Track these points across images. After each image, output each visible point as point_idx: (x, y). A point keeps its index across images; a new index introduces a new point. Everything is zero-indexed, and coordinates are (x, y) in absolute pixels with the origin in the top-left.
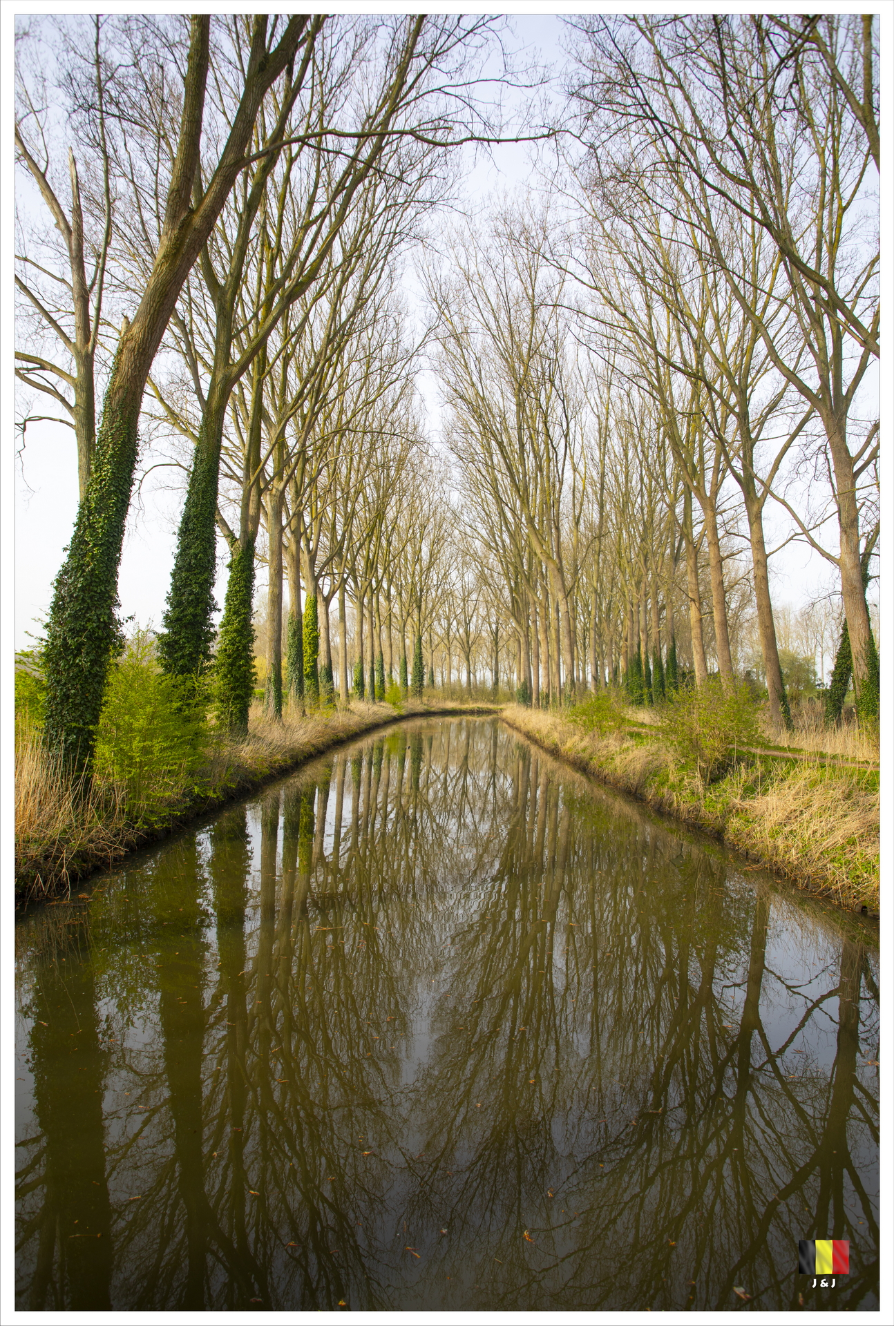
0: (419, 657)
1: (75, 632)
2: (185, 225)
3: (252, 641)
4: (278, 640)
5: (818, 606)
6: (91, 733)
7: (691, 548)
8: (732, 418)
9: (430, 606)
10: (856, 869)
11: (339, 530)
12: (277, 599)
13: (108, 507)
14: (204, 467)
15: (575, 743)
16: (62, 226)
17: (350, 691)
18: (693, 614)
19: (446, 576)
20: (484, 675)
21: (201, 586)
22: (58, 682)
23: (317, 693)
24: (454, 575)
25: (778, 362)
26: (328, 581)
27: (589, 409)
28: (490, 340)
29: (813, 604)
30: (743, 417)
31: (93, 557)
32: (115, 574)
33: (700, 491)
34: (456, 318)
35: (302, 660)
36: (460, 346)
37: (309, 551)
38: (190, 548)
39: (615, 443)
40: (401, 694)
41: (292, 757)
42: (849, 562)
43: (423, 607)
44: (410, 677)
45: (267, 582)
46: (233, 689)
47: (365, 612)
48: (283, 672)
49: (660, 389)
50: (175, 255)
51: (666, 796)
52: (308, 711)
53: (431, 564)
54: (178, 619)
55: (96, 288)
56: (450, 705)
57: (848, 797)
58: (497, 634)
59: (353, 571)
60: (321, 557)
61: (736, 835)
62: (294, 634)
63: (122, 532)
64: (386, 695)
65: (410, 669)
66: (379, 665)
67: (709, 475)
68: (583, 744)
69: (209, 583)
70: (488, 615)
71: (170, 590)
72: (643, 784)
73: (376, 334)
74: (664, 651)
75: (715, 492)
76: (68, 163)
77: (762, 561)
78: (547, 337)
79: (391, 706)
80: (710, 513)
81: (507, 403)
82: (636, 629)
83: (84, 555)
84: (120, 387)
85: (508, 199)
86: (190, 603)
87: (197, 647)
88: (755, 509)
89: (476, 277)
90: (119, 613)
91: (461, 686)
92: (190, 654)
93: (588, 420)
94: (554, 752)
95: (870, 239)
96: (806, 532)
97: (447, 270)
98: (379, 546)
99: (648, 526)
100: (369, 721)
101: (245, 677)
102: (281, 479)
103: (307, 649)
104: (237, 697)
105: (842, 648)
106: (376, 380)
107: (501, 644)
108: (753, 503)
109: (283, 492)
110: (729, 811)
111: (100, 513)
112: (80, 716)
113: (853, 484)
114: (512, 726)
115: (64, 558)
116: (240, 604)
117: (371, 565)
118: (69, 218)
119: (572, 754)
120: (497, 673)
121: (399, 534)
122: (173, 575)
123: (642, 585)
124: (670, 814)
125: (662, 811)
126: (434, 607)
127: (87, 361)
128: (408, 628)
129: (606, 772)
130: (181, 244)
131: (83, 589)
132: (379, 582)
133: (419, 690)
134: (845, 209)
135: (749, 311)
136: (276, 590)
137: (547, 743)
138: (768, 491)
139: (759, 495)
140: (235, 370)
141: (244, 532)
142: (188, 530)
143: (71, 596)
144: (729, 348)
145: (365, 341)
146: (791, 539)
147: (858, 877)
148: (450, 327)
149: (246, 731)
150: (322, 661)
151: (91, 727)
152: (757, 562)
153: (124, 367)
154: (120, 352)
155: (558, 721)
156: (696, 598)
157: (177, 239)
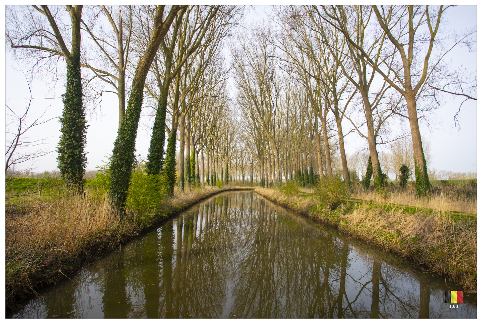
0: (227, 171)
1: (121, 160)
2: (160, 28)
3: (175, 165)
4: (183, 165)
5: (360, 153)
6: (126, 194)
7: (317, 135)
8: (331, 92)
9: (230, 155)
10: (387, 237)
11: (202, 130)
12: (182, 151)
13: (133, 118)
14: (162, 107)
15: (282, 198)
16: (116, 30)
17: (205, 183)
18: (319, 156)
19: (235, 145)
20: (248, 177)
21: (160, 146)
22: (115, 177)
23: (195, 182)
24: (238, 145)
25: (346, 74)
26: (198, 147)
27: (283, 90)
28: (251, 68)
29: (358, 152)
30: (334, 92)
31: (127, 135)
32: (134, 140)
33: (320, 116)
34: (240, 61)
35: (190, 171)
36: (242, 70)
37: (192, 136)
38: (157, 133)
39: (291, 101)
40: (221, 184)
41: (188, 204)
42: (371, 138)
43: (228, 156)
44: (224, 178)
45: (179, 145)
46: (168, 181)
47: (210, 157)
48: (184, 175)
49: (307, 83)
50: (157, 37)
51: (316, 215)
52: (192, 189)
53: (231, 141)
54: (152, 157)
55: (126, 50)
56: (237, 187)
57: (381, 213)
58: (252, 164)
59: (206, 143)
60: (196, 138)
61: (343, 227)
62: (188, 163)
63: (137, 126)
64: (216, 184)
65: (224, 176)
66: (214, 175)
67: (323, 111)
68: (285, 199)
69: (163, 145)
70: (249, 157)
71: (150, 147)
72: (307, 211)
73: (214, 66)
74: (308, 168)
75: (325, 117)
76: (118, 11)
77: (342, 138)
78: (270, 67)
79: (218, 187)
80: (324, 123)
81: (256, 88)
82: (299, 162)
83: (125, 134)
84: (138, 79)
85: (257, 24)
86: (156, 151)
87: (158, 166)
88: (339, 121)
89: (247, 48)
90: (136, 154)
91: (240, 181)
92: (156, 168)
93: (283, 94)
94: (275, 202)
95: (372, 37)
96: (357, 129)
97: (238, 46)
98: (214, 134)
99: (303, 127)
100: (212, 192)
101: (173, 177)
102: (185, 112)
103: (192, 168)
104: (170, 183)
105: (368, 166)
106: (214, 81)
107: (253, 167)
108: (338, 119)
109: (185, 116)
110: (339, 220)
111: (130, 120)
112: (122, 188)
113: (371, 113)
114: (259, 194)
115: (117, 135)
116: (171, 152)
117: (211, 141)
118: (118, 29)
119: (281, 202)
120: (252, 177)
121: (220, 131)
122: (151, 142)
123: (301, 147)
124: (318, 221)
125: (315, 220)
126: (231, 155)
127: (123, 73)
128: (223, 162)
129: (294, 208)
130: (159, 34)
131: (124, 145)
132: (214, 147)
133: (227, 182)
134: (365, 28)
135: (335, 58)
136: (183, 148)
137: (272, 199)
138: (343, 115)
139: (340, 117)
140: (172, 75)
141: (173, 128)
142: (156, 127)
143: (120, 148)
144: (329, 69)
145: (211, 68)
146: (351, 131)
147: (388, 240)
148: (238, 64)
149: (173, 195)
150: (196, 172)
151: (126, 192)
152: (340, 139)
153: (139, 73)
154: (138, 68)
155: (275, 191)
156: (320, 151)
157: (158, 32)
